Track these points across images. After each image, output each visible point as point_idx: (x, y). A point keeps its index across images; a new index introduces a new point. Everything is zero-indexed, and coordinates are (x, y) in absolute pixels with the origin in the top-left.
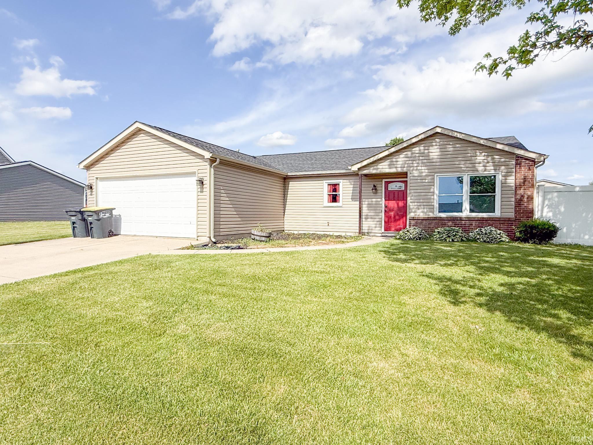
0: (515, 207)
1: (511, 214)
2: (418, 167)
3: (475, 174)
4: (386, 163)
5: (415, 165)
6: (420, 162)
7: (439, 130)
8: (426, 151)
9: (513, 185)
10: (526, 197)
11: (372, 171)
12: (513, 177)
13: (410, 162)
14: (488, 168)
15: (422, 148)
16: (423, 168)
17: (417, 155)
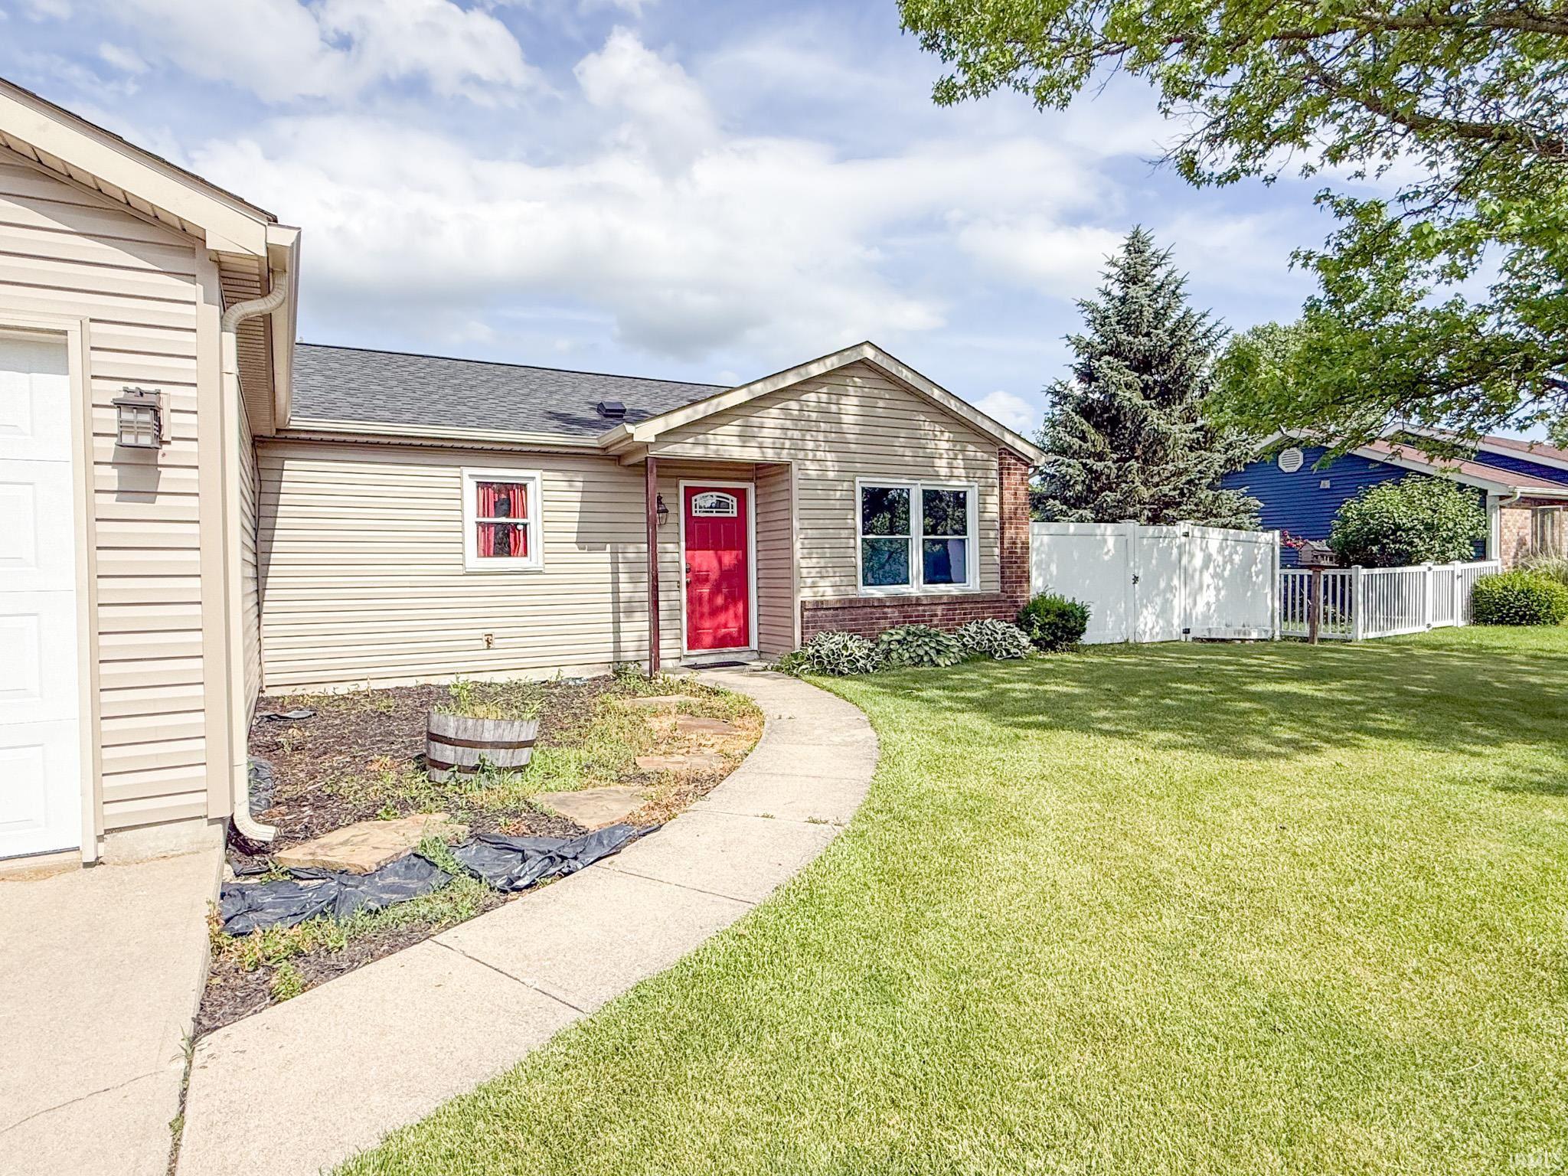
0: (1002, 567)
1: (995, 588)
2: (818, 453)
3: (932, 485)
4: (732, 429)
5: (810, 445)
6: (821, 436)
7: (869, 353)
8: (834, 408)
9: (996, 516)
10: (1019, 545)
11: (687, 450)
12: (996, 500)
13: (797, 434)
14: (956, 472)
15: (824, 398)
16: (829, 456)
17: (814, 416)
